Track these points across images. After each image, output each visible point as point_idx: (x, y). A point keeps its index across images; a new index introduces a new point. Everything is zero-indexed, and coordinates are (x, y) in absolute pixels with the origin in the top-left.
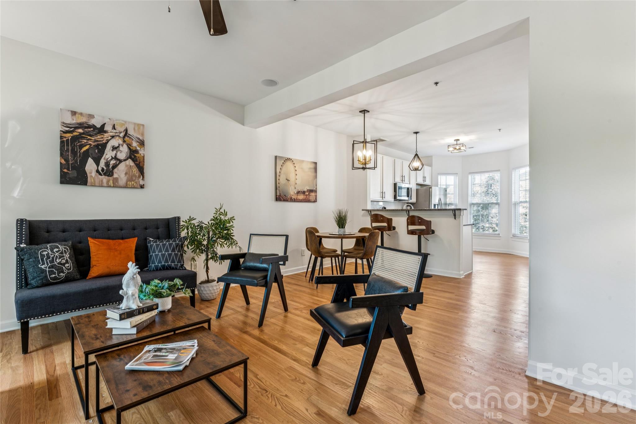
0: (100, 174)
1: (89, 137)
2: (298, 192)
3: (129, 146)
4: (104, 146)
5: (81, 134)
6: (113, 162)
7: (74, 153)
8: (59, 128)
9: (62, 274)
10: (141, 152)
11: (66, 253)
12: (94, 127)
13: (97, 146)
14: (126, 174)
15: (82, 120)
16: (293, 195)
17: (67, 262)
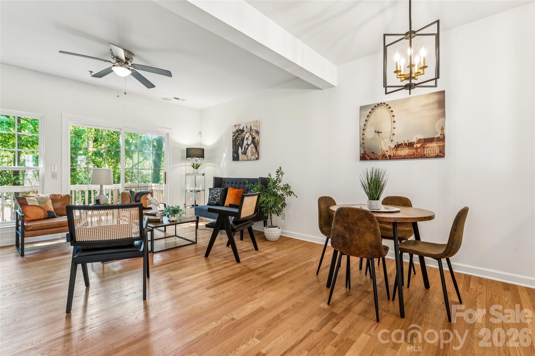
0: (243, 154)
1: (239, 136)
2: (398, 146)
3: (252, 135)
4: (243, 139)
5: (237, 135)
6: (246, 147)
7: (236, 145)
8: (232, 135)
9: (215, 202)
10: (257, 138)
11: (219, 193)
12: (240, 130)
13: (241, 140)
14: (251, 152)
15: (237, 128)
16: (387, 151)
17: (218, 197)
